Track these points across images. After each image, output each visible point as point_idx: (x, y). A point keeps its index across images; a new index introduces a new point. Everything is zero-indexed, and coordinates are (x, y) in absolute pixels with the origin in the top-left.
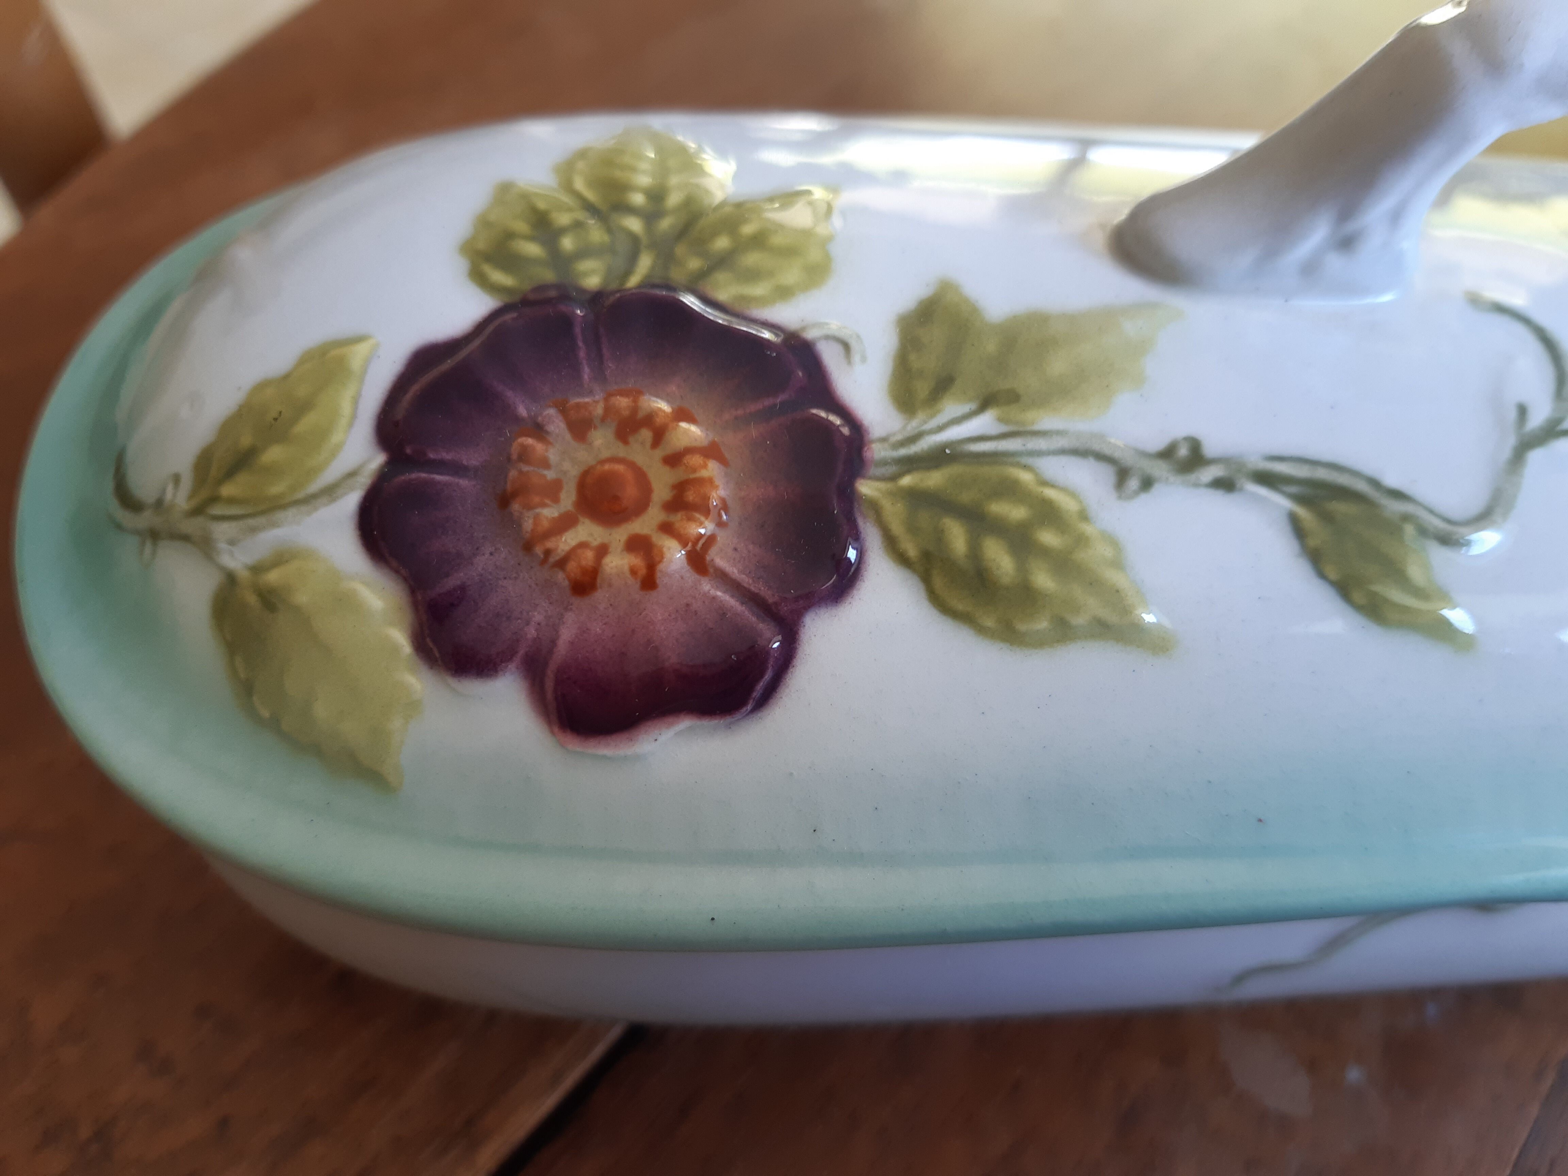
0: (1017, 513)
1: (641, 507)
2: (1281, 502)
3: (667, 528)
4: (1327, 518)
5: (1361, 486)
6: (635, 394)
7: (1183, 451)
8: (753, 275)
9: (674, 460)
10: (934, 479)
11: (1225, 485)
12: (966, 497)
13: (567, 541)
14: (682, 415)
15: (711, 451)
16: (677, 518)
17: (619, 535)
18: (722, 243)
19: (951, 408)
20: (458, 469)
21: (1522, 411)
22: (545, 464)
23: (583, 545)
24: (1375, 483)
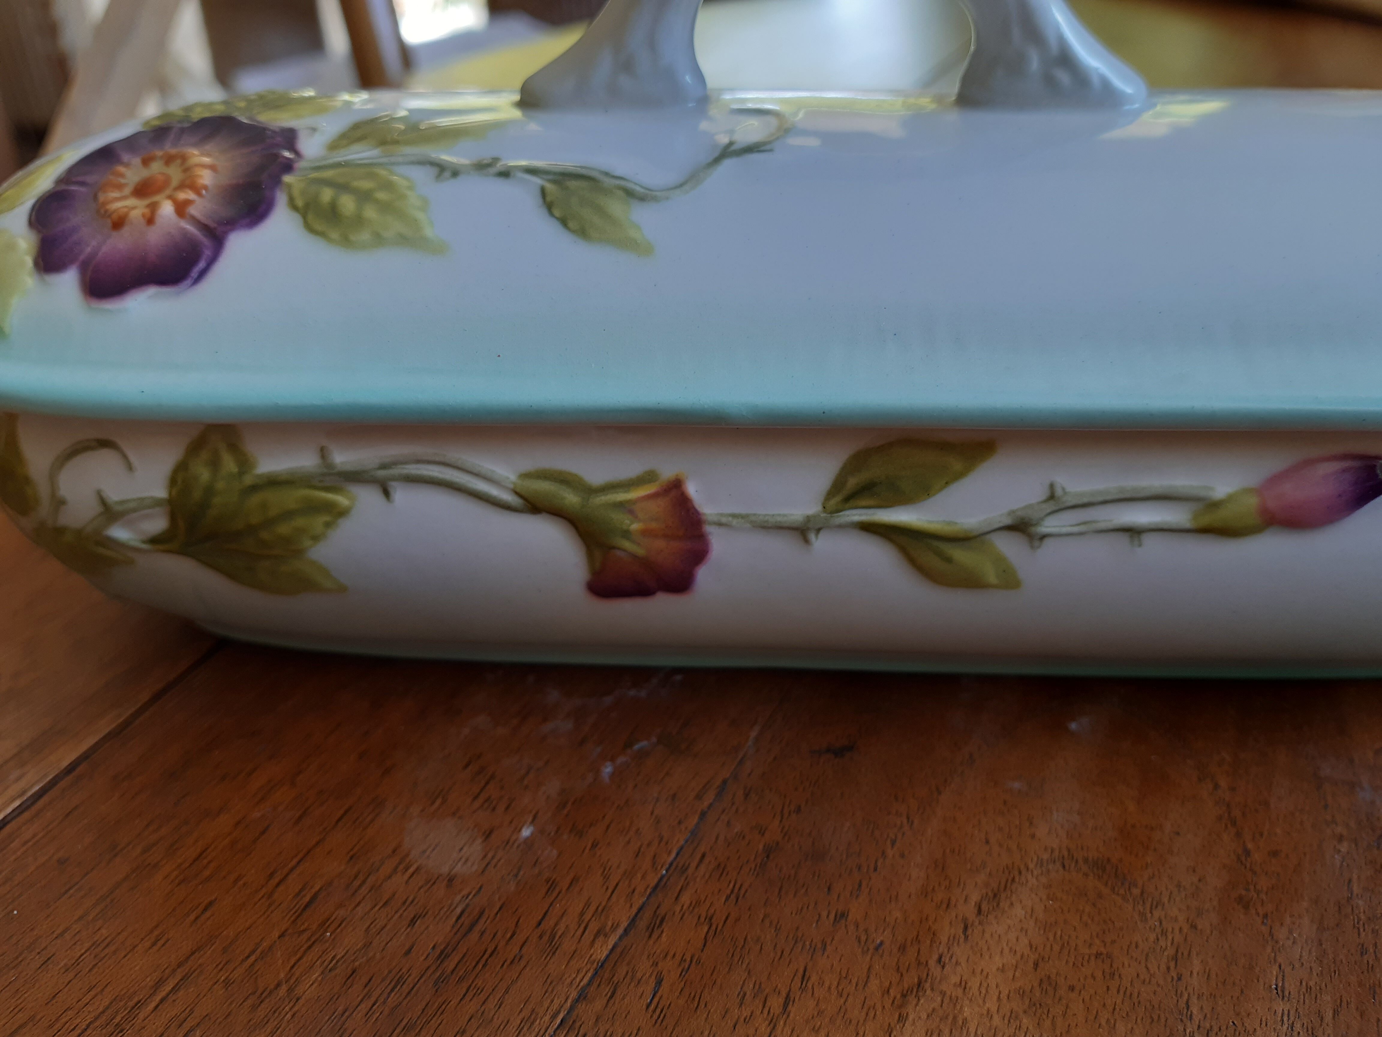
2: (539, 181)
3: (169, 198)
4: (565, 188)
7: (485, 163)
9: (187, 172)
10: (329, 174)
11: (505, 174)
12: (344, 179)
17: (142, 204)
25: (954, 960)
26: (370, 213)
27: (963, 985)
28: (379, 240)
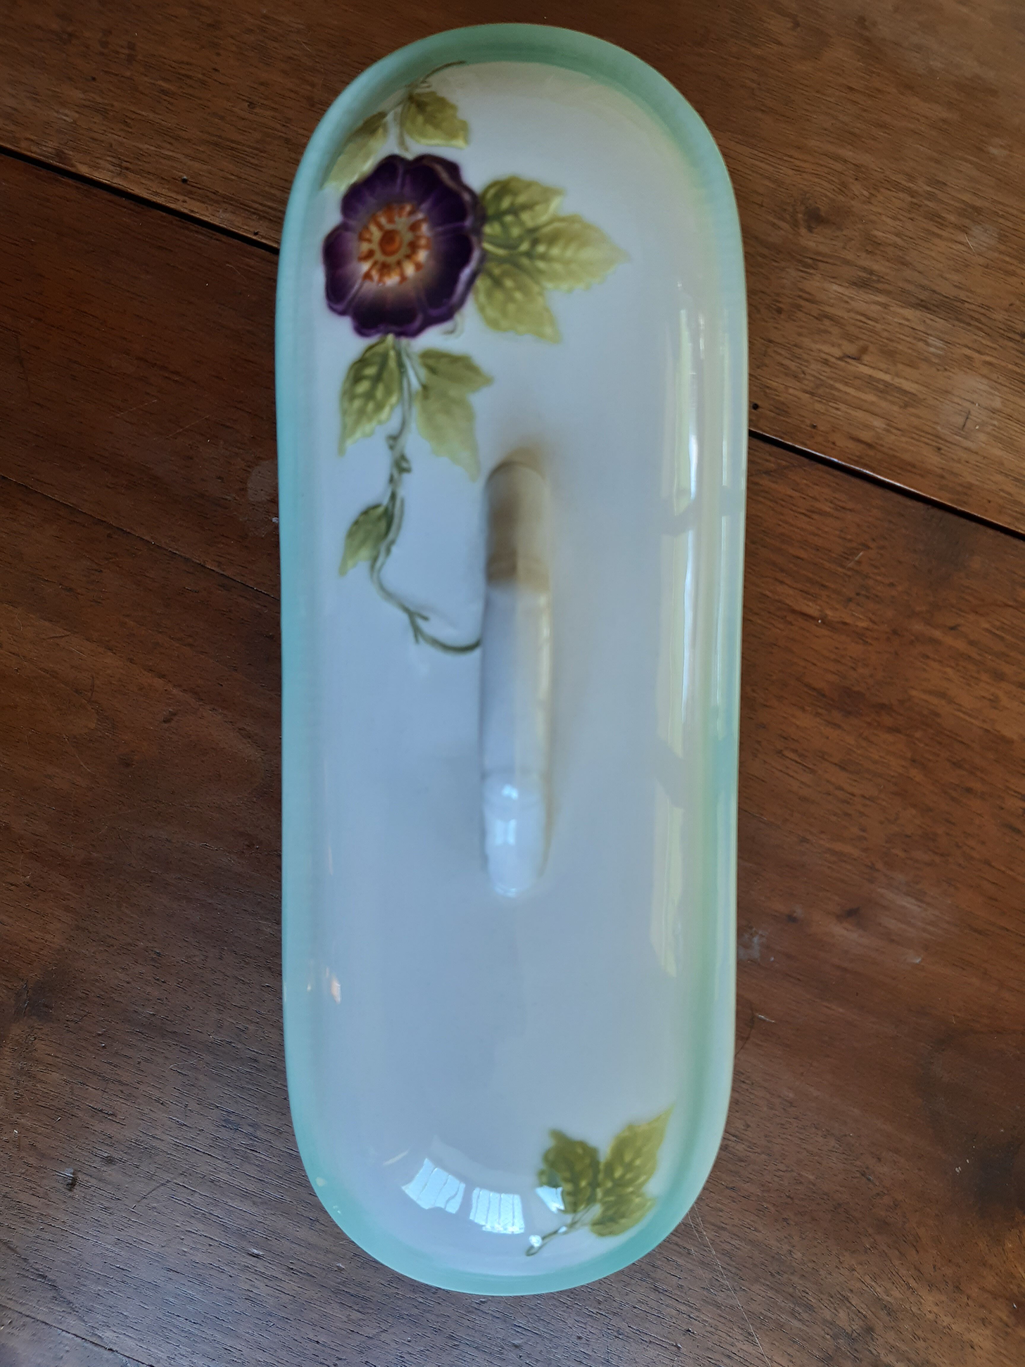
0: (379, 393)
1: (385, 252)
2: (385, 501)
3: (375, 263)
4: (379, 518)
5: (391, 536)
6: (427, 247)
7: (404, 465)
8: (489, 295)
9: (399, 263)
10: (392, 363)
11: (391, 480)
12: (385, 375)
13: (374, 229)
14: (418, 266)
15: (403, 278)
16: (378, 267)
17: (375, 246)
18: (509, 283)
19: (423, 373)
20: (403, 185)
21: (425, 619)
22: (400, 216)
23: (371, 234)
24: (393, 542)
25: (215, 715)
26: (357, 403)
27: (202, 717)
28: (344, 413)
